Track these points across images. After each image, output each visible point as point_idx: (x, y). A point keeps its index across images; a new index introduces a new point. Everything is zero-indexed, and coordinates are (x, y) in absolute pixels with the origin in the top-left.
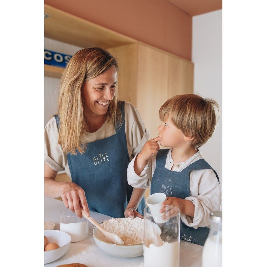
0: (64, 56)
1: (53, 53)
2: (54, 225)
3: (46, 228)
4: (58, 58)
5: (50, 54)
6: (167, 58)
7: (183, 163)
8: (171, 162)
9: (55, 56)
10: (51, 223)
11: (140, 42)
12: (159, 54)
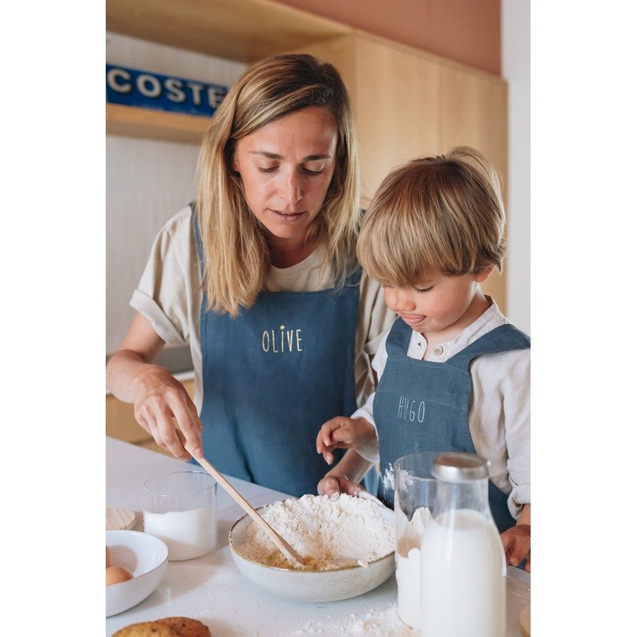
0: (162, 79)
1: (134, 74)
2: (133, 518)
3: (110, 525)
4: (149, 86)
5: (126, 76)
6: (433, 70)
7: (449, 344)
8: (419, 344)
9: (141, 81)
10: (125, 511)
11: (361, 33)
12: (413, 60)
